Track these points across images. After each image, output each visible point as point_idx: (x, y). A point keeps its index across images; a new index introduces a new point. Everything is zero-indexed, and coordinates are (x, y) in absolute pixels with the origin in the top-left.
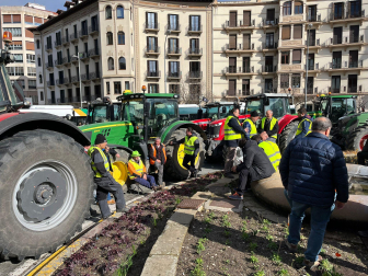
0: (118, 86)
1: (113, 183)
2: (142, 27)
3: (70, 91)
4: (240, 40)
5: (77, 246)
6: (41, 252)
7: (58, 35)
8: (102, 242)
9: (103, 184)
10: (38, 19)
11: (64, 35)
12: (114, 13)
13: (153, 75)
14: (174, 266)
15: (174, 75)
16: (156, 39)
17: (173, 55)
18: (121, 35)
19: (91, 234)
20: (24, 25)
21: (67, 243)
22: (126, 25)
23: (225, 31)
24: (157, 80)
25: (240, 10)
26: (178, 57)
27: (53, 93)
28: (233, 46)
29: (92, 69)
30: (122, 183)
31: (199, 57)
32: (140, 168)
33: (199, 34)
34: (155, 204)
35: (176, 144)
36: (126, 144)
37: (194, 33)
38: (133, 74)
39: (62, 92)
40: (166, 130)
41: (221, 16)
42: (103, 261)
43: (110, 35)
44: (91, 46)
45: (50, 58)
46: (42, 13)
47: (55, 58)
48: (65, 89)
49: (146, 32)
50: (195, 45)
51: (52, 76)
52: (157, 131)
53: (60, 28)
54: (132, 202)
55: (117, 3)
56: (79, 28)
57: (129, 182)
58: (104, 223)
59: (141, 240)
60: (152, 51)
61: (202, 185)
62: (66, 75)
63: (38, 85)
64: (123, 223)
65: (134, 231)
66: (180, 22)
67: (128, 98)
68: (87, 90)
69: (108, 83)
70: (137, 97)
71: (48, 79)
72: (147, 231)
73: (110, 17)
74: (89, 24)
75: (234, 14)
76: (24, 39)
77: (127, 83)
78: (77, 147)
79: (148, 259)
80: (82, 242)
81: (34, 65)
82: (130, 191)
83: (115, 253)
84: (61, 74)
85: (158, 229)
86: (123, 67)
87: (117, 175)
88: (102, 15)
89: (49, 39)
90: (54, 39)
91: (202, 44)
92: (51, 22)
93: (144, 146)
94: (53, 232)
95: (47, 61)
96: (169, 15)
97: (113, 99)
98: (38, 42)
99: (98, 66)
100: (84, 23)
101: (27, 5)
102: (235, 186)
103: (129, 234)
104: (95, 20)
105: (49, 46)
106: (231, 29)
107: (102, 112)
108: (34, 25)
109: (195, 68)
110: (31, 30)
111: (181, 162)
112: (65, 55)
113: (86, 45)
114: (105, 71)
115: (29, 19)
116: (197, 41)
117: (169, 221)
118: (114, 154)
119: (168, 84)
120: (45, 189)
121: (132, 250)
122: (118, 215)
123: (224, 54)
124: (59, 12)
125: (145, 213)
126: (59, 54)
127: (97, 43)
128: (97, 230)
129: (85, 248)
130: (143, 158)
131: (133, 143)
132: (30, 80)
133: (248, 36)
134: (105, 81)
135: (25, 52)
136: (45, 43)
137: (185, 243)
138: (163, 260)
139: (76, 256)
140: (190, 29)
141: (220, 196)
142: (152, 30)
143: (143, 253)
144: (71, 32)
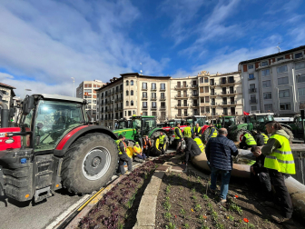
0: (130, 113)
1: (127, 157)
2: (141, 88)
3: (110, 115)
4: (182, 93)
5: (109, 188)
6: (93, 190)
7: (106, 92)
8: (121, 186)
9: (122, 157)
10: (98, 86)
11: (109, 92)
12: (130, 83)
13: (145, 108)
14: (155, 201)
15: (154, 108)
16: (146, 93)
17: (154, 99)
18: (132, 92)
19: (116, 182)
20: (93, 88)
21: (105, 186)
22: (134, 88)
23: (175, 89)
24: (147, 110)
25: (182, 81)
26: (156, 100)
28: (179, 95)
29: (119, 106)
30: (131, 157)
31: (165, 100)
32: (139, 150)
33: (165, 91)
34: (146, 167)
35: (155, 139)
36: (133, 139)
37: (163, 90)
38: (136, 107)
39: (106, 115)
40: (151, 132)
41: (174, 83)
42: (121, 196)
43: (127, 92)
44: (119, 96)
45: (102, 101)
46: (101, 83)
47: (104, 101)
48: (108, 114)
49: (142, 90)
50: (163, 95)
51: (102, 109)
52: (146, 132)
53: (108, 90)
54: (135, 166)
55: (131, 80)
56: (115, 89)
57: (134, 156)
58: (122, 177)
59: (139, 186)
60: (145, 98)
61: (168, 158)
62: (108, 108)
63: (97, 112)
64: (131, 177)
65: (136, 181)
66: (157, 86)
67: (134, 118)
69: (126, 111)
70: (138, 118)
72: (142, 181)
73: (128, 85)
74: (119, 88)
75: (179, 83)
76: (92, 94)
77: (134, 111)
78: (112, 140)
79: (143, 196)
80: (112, 186)
81: (95, 104)
82: (134, 161)
83: (126, 192)
85: (147, 181)
86: (132, 104)
87: (129, 153)
88: (125, 84)
90: (104, 94)
91: (166, 95)
92: (104, 87)
93: (140, 139)
94: (99, 180)
95: (101, 103)
96: (152, 84)
97: (128, 118)
98: (98, 95)
99: (122, 104)
100: (117, 87)
102: (183, 159)
103: (133, 183)
104: (122, 86)
105: (102, 96)
106: (178, 89)
107: (123, 124)
108: (97, 88)
109: (163, 105)
110: (96, 90)
111: (157, 147)
112: (108, 100)
113: (117, 96)
114: (125, 107)
115: (95, 86)
117: (153, 177)
118: (127, 143)
119: (151, 112)
120: (96, 160)
121: (135, 191)
122: (128, 173)
123: (176, 99)
124: (107, 83)
125: (141, 172)
126: (106, 100)
127: (122, 95)
128: (119, 180)
129: (113, 189)
131: (136, 138)
132: (93, 111)
133: (185, 91)
134: (124, 111)
135: (92, 99)
137: (161, 188)
138: (150, 197)
139: (109, 193)
140: (161, 89)
141: (176, 164)
142: (145, 90)
143: (140, 193)
144: (112, 91)
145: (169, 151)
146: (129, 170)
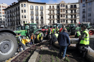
0: (24, 22)
3: (13, 23)
4: (52, 12)
5: (14, 58)
6: (6, 60)
7: (10, 11)
8: (20, 57)
9: (20, 44)
10: (5, 7)
11: (11, 11)
13: (32, 19)
14: (35, 61)
15: (37, 19)
16: (33, 11)
17: (37, 15)
18: (25, 10)
19: (17, 55)
20: (2, 8)
21: (12, 57)
22: (26, 8)
23: (48, 10)
24: (33, 20)
26: (38, 15)
27: (9, 24)
28: (50, 13)
30: (25, 44)
31: (43, 15)
33: (43, 10)
34: (32, 48)
36: (25, 35)
37: (42, 10)
38: (28, 19)
39: (11, 24)
40: (35, 32)
41: (47, 7)
42: (20, 61)
43: (22, 11)
44: (18, 13)
45: (8, 16)
46: (6, 5)
47: (9, 16)
48: (12, 23)
49: (31, 10)
51: (9, 20)
53: (11, 9)
54: (26, 48)
55: (24, 4)
56: (15, 9)
59: (28, 56)
60: (32, 14)
61: (42, 44)
62: (12, 20)
63: (5, 22)
64: (24, 53)
65: (27, 54)
66: (39, 8)
68: (17, 23)
69: (22, 21)
70: (28, 24)
71: (8, 21)
72: (30, 54)
73: (22, 7)
74: (18, 8)
75: (50, 6)
76: (2, 11)
77: (26, 21)
78: (13, 36)
79: (29, 59)
81: (4, 18)
83: (22, 59)
84: (11, 19)
85: (32, 53)
86: (25, 17)
87: (23, 42)
89: (8, 12)
90: (9, 12)
91: (43, 13)
92: (8, 8)
93: (29, 35)
94: (8, 55)
95: (7, 16)
96: (36, 6)
98: (5, 12)
99: (19, 17)
100: (16, 8)
101: (2, 4)
102: (49, 44)
105: (8, 13)
106: (50, 9)
107: (20, 28)
108: (4, 8)
109: (42, 18)
110: (4, 9)
111: (38, 39)
112: (12, 15)
113: (17, 13)
114: (21, 19)
116: (42, 12)
117: (35, 52)
119: (36, 21)
120: (6, 46)
121: (26, 58)
122: (23, 51)
123: (49, 15)
124: (10, 5)
125: (30, 50)
126: (10, 15)
127: (19, 12)
128: (19, 54)
129: (16, 58)
130: (29, 38)
131: (27, 35)
132: (3, 21)
133: (53, 11)
134: (21, 21)
135: (2, 14)
136: (7, 12)
137: (38, 56)
138: (33, 60)
139: (14, 60)
140: (41, 9)
141: (46, 46)
142: (32, 9)
144: (13, 10)
145: (44, 41)
146: (24, 49)
